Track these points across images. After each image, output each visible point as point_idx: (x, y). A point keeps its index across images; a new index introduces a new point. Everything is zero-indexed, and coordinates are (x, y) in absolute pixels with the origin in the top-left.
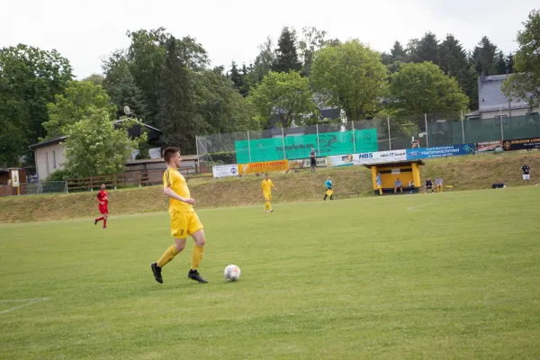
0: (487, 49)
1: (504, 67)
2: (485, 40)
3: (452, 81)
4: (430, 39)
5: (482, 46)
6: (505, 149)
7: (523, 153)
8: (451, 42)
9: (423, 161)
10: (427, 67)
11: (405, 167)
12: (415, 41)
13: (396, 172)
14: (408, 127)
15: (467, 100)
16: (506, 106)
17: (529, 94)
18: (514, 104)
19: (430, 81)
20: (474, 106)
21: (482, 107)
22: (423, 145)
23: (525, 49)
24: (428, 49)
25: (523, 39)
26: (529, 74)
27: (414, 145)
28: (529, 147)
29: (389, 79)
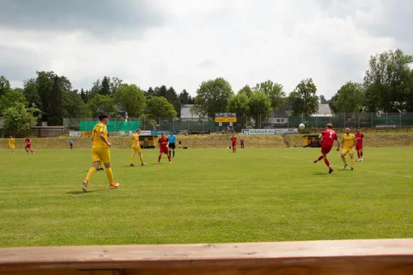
0: (185, 94)
1: (191, 102)
2: (185, 91)
3: (171, 105)
4: (163, 88)
5: (183, 93)
6: (189, 134)
7: (196, 135)
8: (172, 90)
9: (157, 136)
10: (162, 99)
11: (150, 138)
12: (157, 88)
13: (146, 139)
14: (153, 122)
15: (176, 113)
16: (191, 117)
17: (199, 113)
18: (194, 116)
19: (163, 104)
20: (179, 116)
21: (182, 116)
22: (158, 129)
23: (199, 96)
24: (163, 91)
25: (199, 92)
26: (200, 106)
27: (154, 129)
28: (198, 134)
29: (147, 102)
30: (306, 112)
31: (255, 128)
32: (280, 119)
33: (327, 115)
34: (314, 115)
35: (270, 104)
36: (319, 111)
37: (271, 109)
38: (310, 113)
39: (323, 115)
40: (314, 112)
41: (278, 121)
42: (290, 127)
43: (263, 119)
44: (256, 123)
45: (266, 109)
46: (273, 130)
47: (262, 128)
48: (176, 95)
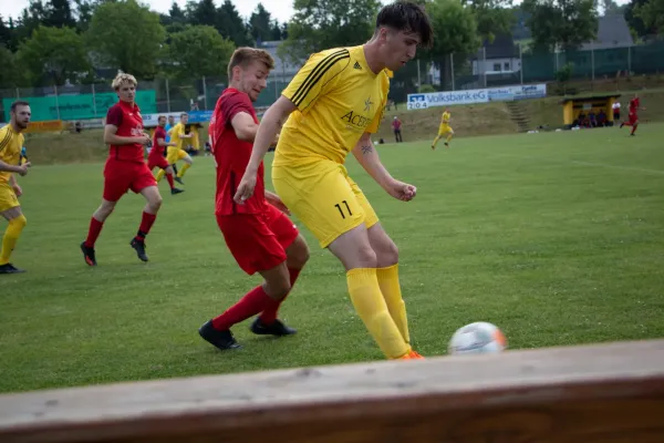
0: (262, 17)
1: (277, 34)
2: (261, 7)
5: (257, 12)
8: (228, 7)
9: (202, 123)
10: (209, 31)
12: (192, 3)
14: (187, 88)
19: (211, 44)
22: (202, 106)
23: (299, 15)
24: (206, 11)
26: (302, 41)
27: (193, 108)
29: (169, 41)
30: (566, 41)
31: (441, 88)
32: (502, 62)
33: (620, 45)
34: (586, 47)
35: (474, 25)
36: (599, 35)
37: (479, 39)
38: (579, 42)
39: (610, 45)
40: (587, 37)
41: (497, 67)
42: (527, 81)
43: (458, 66)
44: (442, 79)
45: (466, 40)
46: (486, 91)
47: (458, 88)
48: (240, 20)
